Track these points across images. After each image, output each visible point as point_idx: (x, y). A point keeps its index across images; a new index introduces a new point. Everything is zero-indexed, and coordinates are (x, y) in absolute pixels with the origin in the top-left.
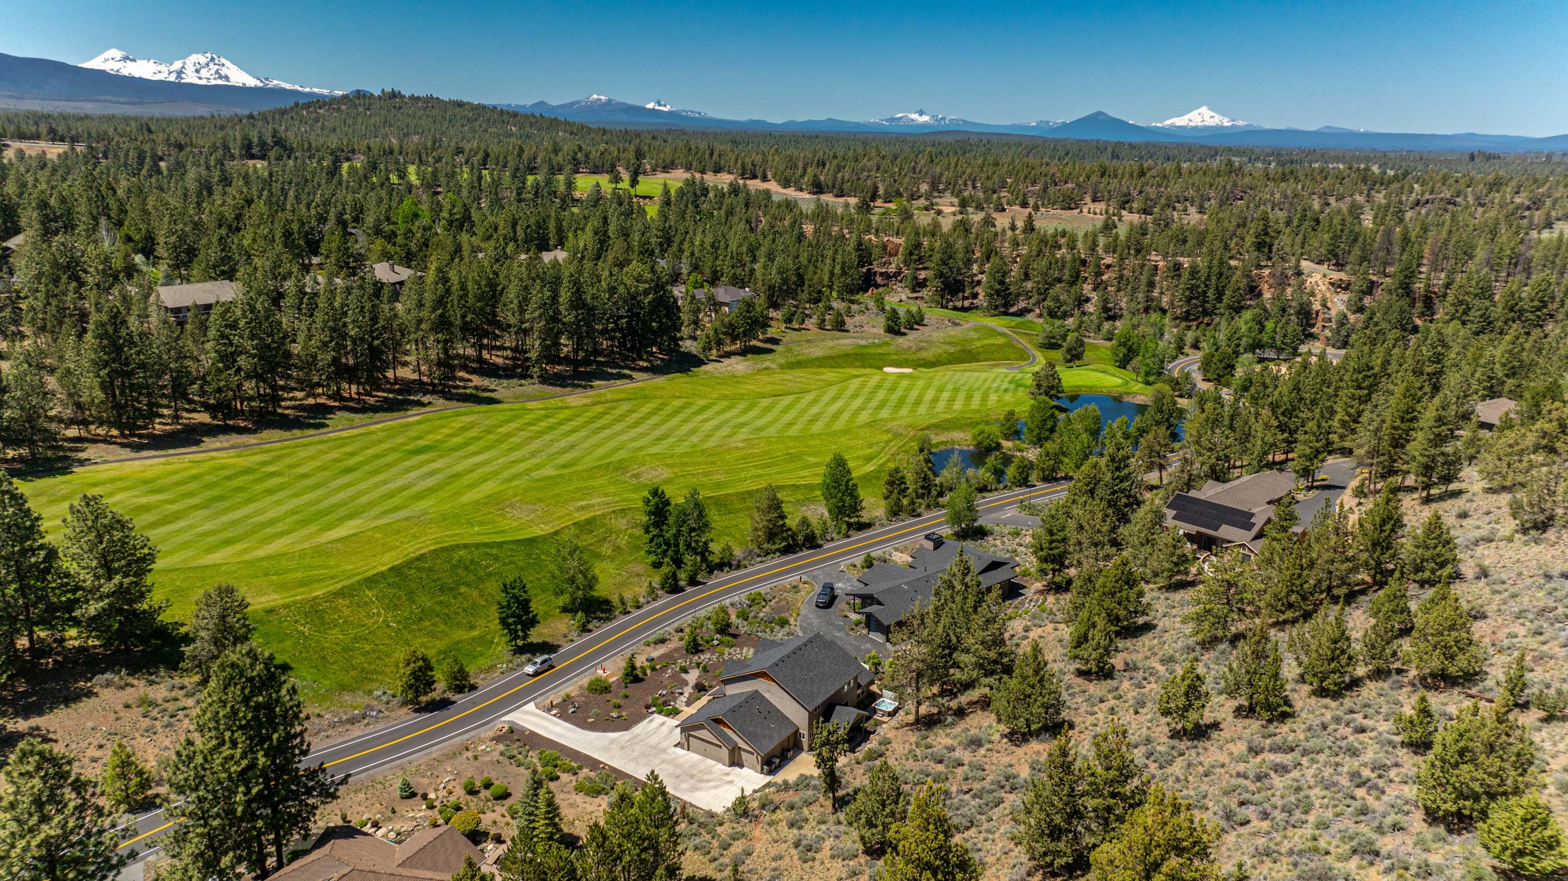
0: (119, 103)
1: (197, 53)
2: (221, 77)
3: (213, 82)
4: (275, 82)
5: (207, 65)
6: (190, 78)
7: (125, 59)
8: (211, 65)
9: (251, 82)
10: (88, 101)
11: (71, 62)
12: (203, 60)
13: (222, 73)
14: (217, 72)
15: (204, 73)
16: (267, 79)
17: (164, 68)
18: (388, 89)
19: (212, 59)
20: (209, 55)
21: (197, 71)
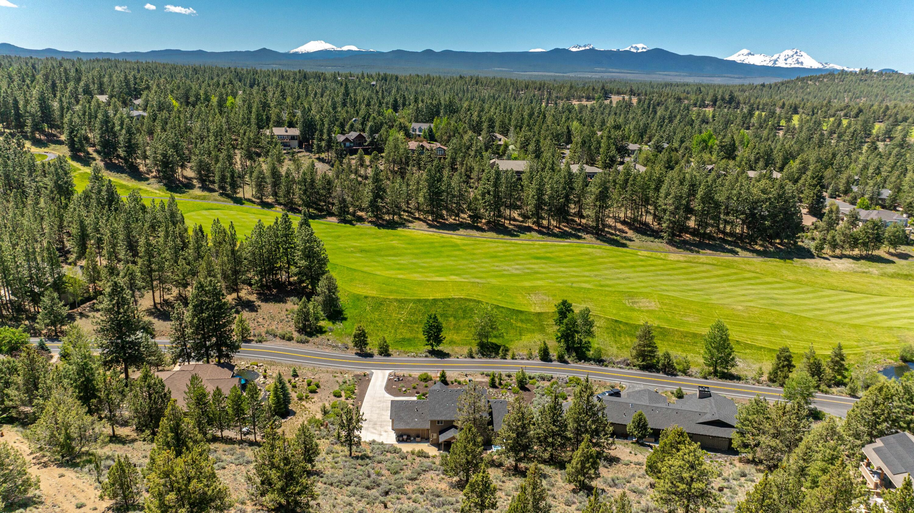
0: (734, 78)
1: (788, 49)
2: (798, 63)
3: (793, 66)
4: (831, 65)
5: (793, 56)
6: (781, 64)
7: (750, 54)
8: (795, 56)
9: (816, 65)
10: (719, 77)
11: (720, 57)
12: (790, 53)
13: (800, 60)
14: (797, 60)
15: (789, 61)
16: (826, 63)
17: (768, 59)
18: (864, 69)
19: (796, 53)
20: (795, 51)
21: (786, 60)
